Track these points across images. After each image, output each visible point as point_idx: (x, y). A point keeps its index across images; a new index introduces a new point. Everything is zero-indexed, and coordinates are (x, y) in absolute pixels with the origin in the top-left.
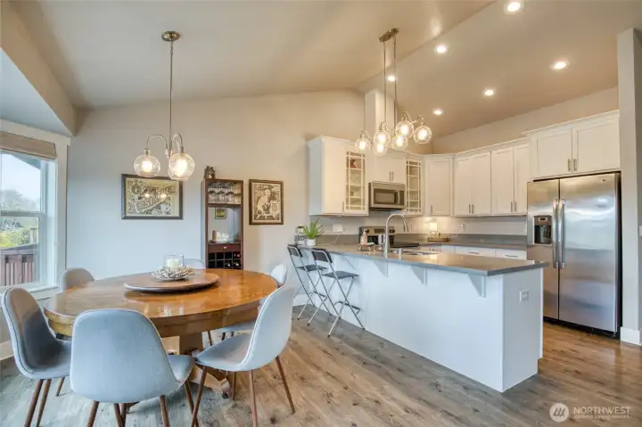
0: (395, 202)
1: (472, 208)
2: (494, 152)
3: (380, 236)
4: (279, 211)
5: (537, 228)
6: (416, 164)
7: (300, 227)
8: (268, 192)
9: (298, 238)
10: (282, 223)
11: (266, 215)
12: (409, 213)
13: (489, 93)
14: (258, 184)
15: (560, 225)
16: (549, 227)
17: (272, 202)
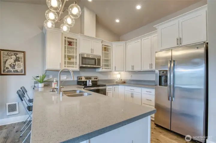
0: (95, 64)
1: (133, 67)
2: (143, 39)
3: (88, 81)
4: (22, 68)
5: (160, 77)
6: (108, 46)
7: (38, 77)
8: (14, 57)
9: (36, 83)
10: (25, 74)
11: (12, 70)
12: (104, 70)
13: (139, 7)
14: (6, 53)
15: (172, 75)
16: (167, 77)
17: (17, 63)
